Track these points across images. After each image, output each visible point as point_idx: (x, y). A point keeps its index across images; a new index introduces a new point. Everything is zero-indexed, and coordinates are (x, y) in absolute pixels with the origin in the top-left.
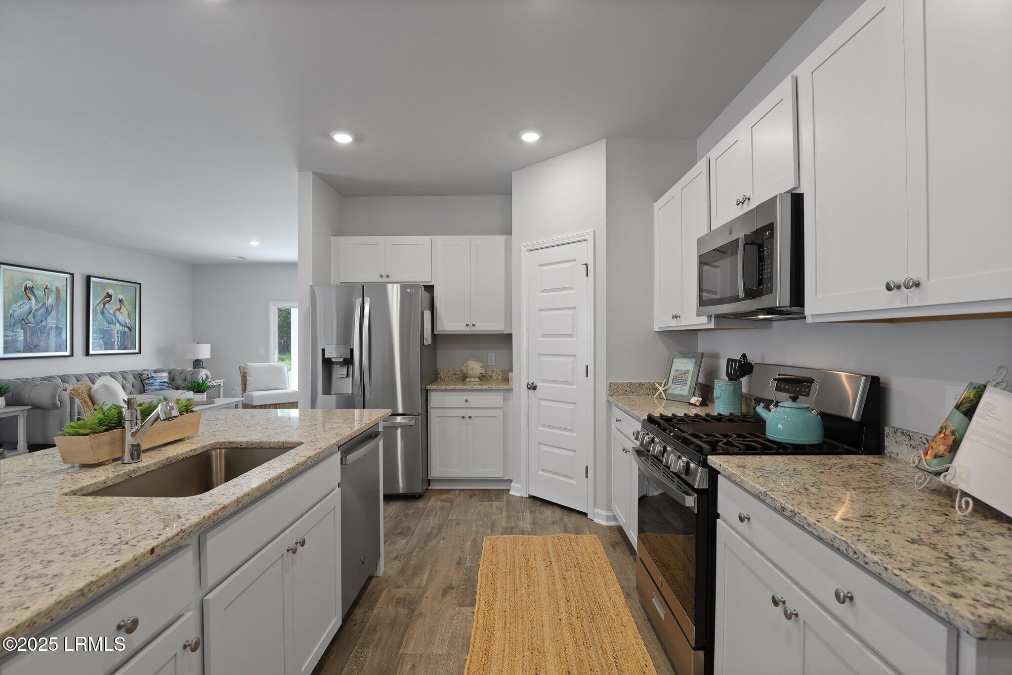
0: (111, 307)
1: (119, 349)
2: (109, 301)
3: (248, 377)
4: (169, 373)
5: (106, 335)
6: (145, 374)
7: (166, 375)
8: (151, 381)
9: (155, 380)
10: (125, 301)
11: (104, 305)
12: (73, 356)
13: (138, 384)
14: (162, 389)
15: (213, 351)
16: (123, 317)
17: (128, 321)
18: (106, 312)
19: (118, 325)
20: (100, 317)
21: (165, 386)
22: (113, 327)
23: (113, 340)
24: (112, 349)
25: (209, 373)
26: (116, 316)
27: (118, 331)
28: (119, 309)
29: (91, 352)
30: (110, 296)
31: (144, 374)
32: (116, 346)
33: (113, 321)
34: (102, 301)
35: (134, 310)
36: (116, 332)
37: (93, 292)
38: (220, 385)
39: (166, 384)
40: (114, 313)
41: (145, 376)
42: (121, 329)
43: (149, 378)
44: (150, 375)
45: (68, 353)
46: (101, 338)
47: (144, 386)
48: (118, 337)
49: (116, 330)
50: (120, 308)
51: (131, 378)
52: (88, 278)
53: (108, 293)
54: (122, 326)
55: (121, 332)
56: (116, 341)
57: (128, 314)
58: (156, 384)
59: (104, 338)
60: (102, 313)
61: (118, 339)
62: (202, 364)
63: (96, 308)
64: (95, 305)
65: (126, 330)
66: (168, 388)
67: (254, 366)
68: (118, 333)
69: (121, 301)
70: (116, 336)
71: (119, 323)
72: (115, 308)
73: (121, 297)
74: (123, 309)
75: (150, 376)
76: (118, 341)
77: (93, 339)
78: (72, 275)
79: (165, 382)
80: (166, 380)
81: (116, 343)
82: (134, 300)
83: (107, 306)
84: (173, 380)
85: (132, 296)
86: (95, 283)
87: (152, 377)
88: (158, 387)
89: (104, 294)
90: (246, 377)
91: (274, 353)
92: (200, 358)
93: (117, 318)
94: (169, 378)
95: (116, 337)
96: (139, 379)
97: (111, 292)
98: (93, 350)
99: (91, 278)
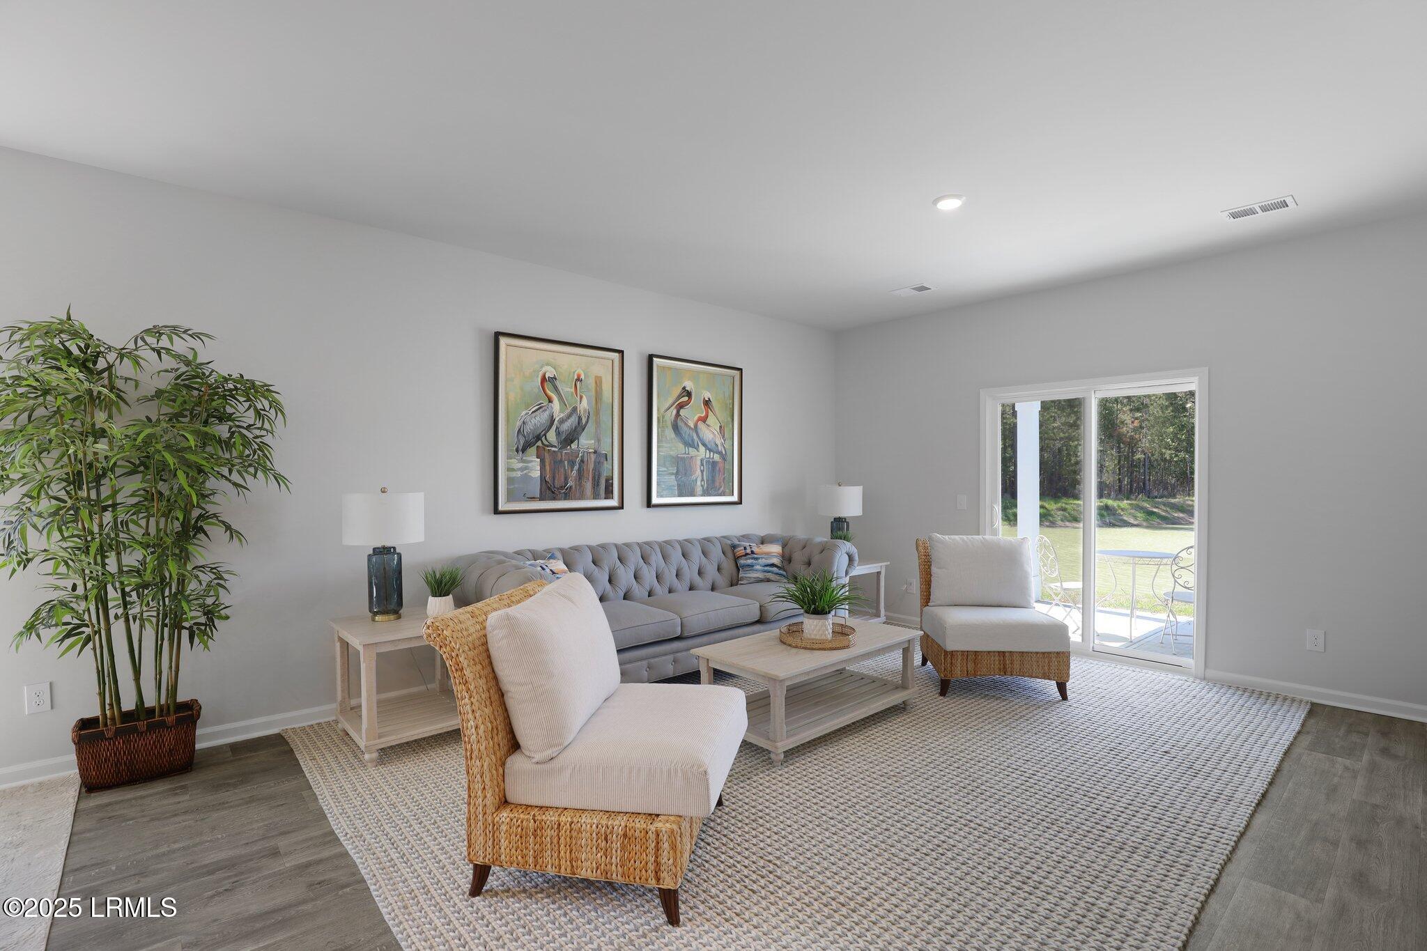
0: (691, 414)
1: (703, 495)
2: (687, 403)
3: (934, 569)
4: (784, 547)
5: (681, 467)
6: (743, 545)
7: (776, 549)
8: (749, 561)
9: (757, 559)
10: (714, 403)
11: (678, 411)
12: (622, 508)
13: (728, 565)
14: (768, 580)
15: (867, 501)
16: (710, 433)
17: (719, 441)
18: (680, 423)
19: (702, 449)
20: (670, 433)
21: (772, 572)
22: (692, 451)
23: (693, 477)
24: (692, 494)
25: (854, 550)
26: (699, 431)
27: (702, 460)
28: (704, 419)
29: (655, 500)
30: (689, 394)
31: (738, 546)
32: (699, 489)
33: (693, 440)
34: (673, 404)
35: (729, 419)
36: (699, 463)
37: (658, 386)
38: (879, 573)
39: (775, 569)
40: (696, 426)
41: (740, 551)
42: (708, 456)
43: (747, 554)
44: (748, 548)
46: (672, 474)
47: (738, 570)
48: (702, 471)
49: (699, 458)
50: (707, 416)
51: (716, 552)
52: (650, 360)
53: (684, 388)
54: (710, 451)
55: (708, 462)
56: (699, 479)
57: (721, 427)
58: (758, 567)
59: (677, 474)
60: (676, 428)
61: (702, 475)
62: (848, 529)
63: (663, 417)
64: (662, 410)
65: (717, 457)
66: (778, 578)
67: (948, 541)
68: (702, 465)
69: (707, 403)
70: (699, 470)
71: (704, 445)
72: (696, 418)
73: (707, 395)
74: (711, 420)
75: (748, 551)
76: (703, 480)
77: (658, 475)
78: (621, 354)
79: (773, 565)
80: (776, 561)
81: (699, 483)
82: (731, 401)
83: (682, 412)
84: (790, 561)
85: (727, 393)
86: (663, 368)
87: (753, 552)
88: (760, 575)
89: (678, 391)
90: (930, 566)
91: (992, 508)
92: (842, 515)
93: (701, 436)
94: (783, 556)
95: (698, 473)
96: (730, 555)
97: (689, 385)
98: (659, 495)
99: (654, 359)
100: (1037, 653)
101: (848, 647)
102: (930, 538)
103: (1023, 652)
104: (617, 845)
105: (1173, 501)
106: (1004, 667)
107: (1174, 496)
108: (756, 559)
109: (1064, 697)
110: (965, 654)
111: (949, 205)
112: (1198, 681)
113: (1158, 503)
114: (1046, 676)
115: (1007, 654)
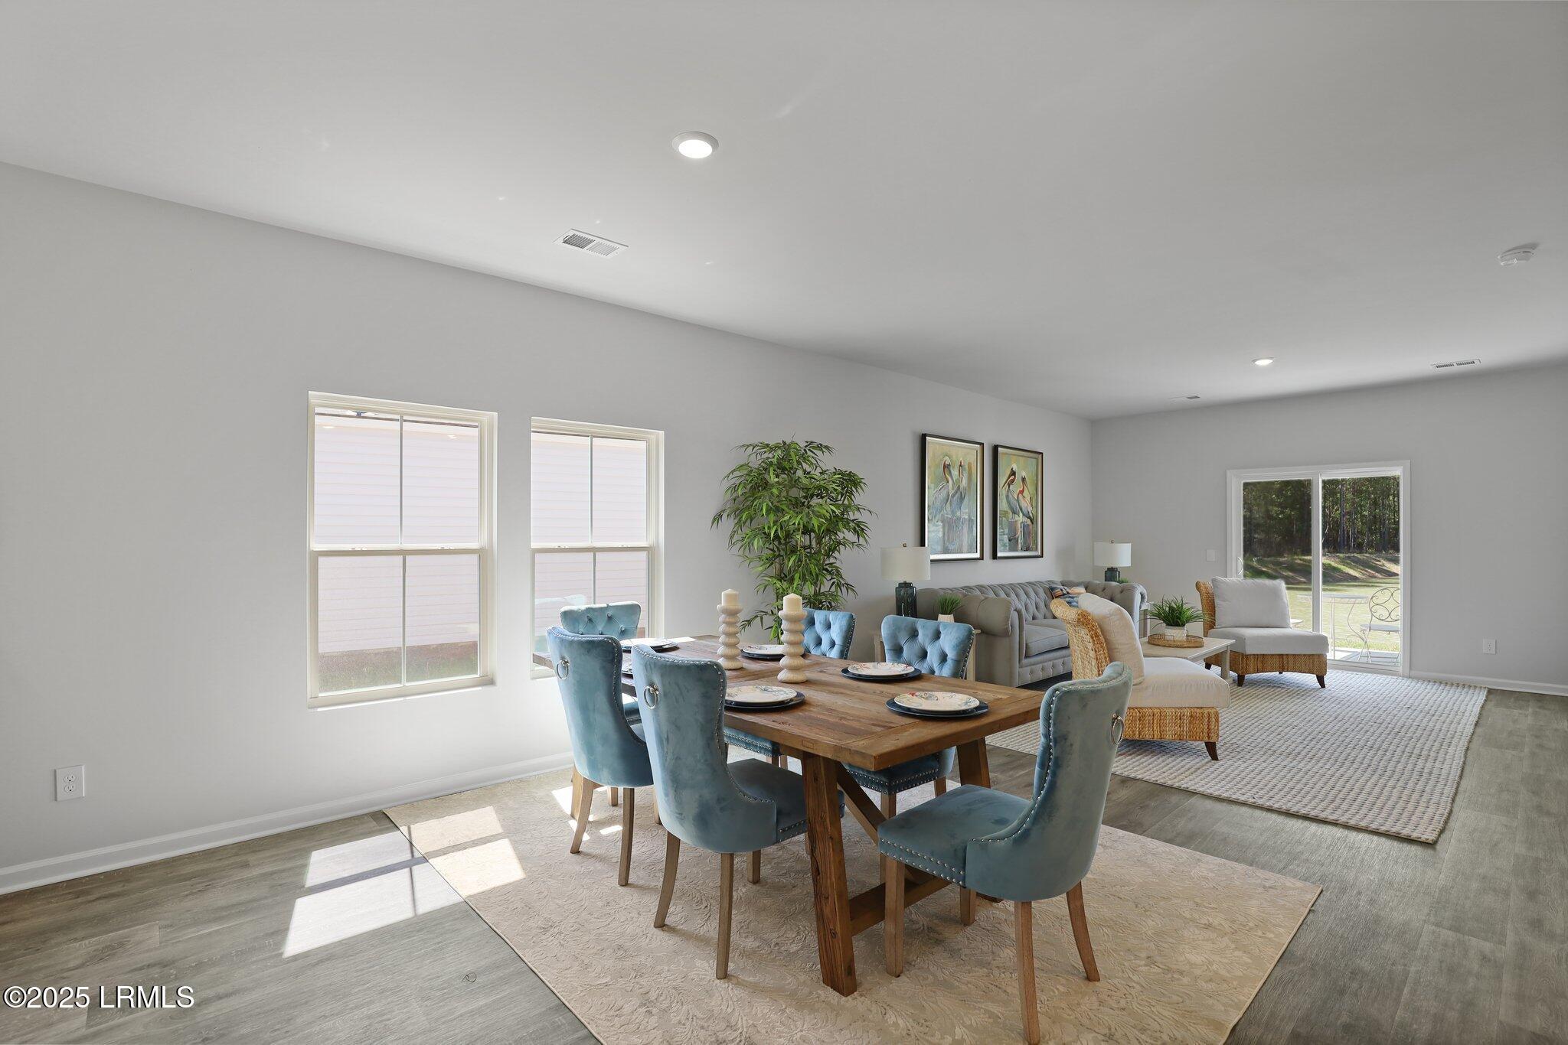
0: (1016, 488)
1: (1022, 551)
2: (1013, 481)
3: (1219, 602)
4: (1086, 589)
5: (1011, 531)
6: (1058, 588)
7: (1082, 591)
10: (1028, 480)
11: (1009, 487)
12: (983, 559)
15: (1136, 554)
16: (1026, 503)
17: (1030, 509)
19: (1021, 515)
22: (1016, 518)
23: (1017, 536)
24: (1016, 550)
25: (1145, 592)
26: (1019, 502)
27: (1021, 524)
28: (1022, 492)
29: (999, 554)
30: (1015, 474)
31: (1054, 588)
33: (1016, 509)
34: (1008, 480)
35: (1036, 493)
36: (1019, 526)
37: (1000, 468)
40: (1018, 498)
41: (1054, 592)
42: (1024, 520)
43: (1064, 594)
44: (1061, 590)
45: (978, 555)
46: (1007, 534)
48: (1021, 532)
49: (1020, 522)
50: (1023, 490)
51: (1042, 592)
52: (995, 448)
53: (1013, 469)
54: (1025, 517)
55: (1024, 525)
56: (1020, 538)
57: (1031, 499)
59: (1009, 534)
60: (1008, 497)
61: (1021, 535)
63: (1002, 492)
64: (1002, 486)
65: (1029, 522)
67: (1228, 582)
68: (1021, 527)
69: (1023, 479)
70: (1019, 531)
71: (1022, 512)
72: (1018, 491)
73: (1024, 474)
74: (1026, 493)
75: (1065, 592)
77: (1000, 535)
78: (982, 444)
81: (1020, 541)
82: (1037, 479)
83: (1011, 488)
85: (1034, 472)
86: (1002, 455)
87: (1068, 593)
89: (1010, 471)
90: (1212, 603)
91: (1237, 559)
92: (1114, 566)
93: (1021, 505)
95: (1019, 533)
96: (1049, 595)
97: (1015, 467)
98: (1000, 551)
99: (999, 449)
100: (1305, 655)
101: (1202, 646)
102: (1214, 581)
103: (1295, 655)
104: (1186, 721)
105: (1281, 559)
106: (1283, 666)
107: (1281, 555)
108: (1073, 598)
109: (1323, 685)
110: (1256, 656)
111: (1263, 363)
112: (1405, 679)
113: (1267, 562)
114: (1311, 672)
115: (1284, 657)
